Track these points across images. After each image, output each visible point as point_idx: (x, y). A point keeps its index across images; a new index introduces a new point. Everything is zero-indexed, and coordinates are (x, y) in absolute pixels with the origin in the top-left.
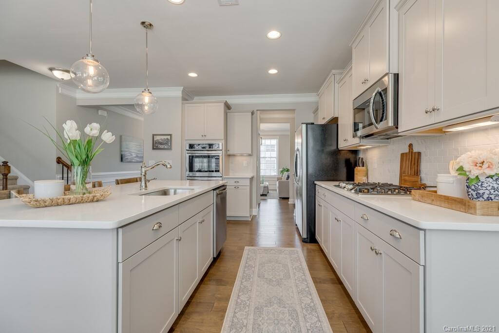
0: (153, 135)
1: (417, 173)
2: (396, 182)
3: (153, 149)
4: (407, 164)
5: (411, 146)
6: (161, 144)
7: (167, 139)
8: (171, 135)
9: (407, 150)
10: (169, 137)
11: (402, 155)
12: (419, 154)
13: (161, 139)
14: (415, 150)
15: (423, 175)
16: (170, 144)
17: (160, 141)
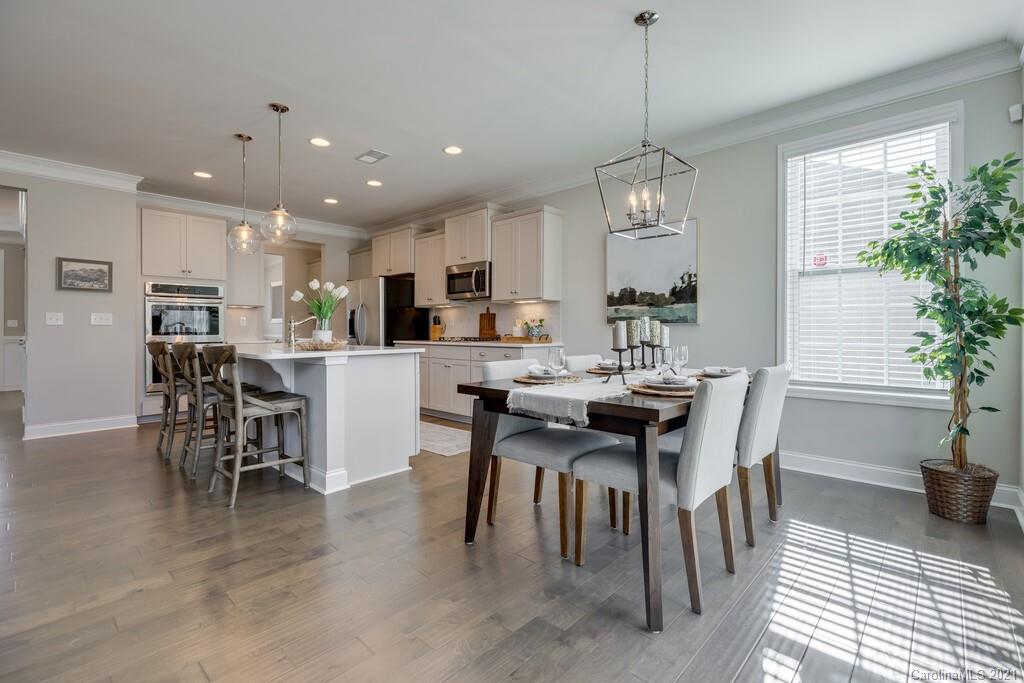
0: (60, 261)
1: (493, 328)
2: (477, 336)
3: (60, 287)
4: (486, 322)
5: (488, 308)
6: (83, 279)
7: (100, 270)
8: (110, 265)
9: (485, 312)
10: (105, 268)
11: (481, 315)
12: (495, 315)
13: (85, 271)
14: (491, 312)
15: (497, 330)
16: (107, 282)
17: (81, 272)
